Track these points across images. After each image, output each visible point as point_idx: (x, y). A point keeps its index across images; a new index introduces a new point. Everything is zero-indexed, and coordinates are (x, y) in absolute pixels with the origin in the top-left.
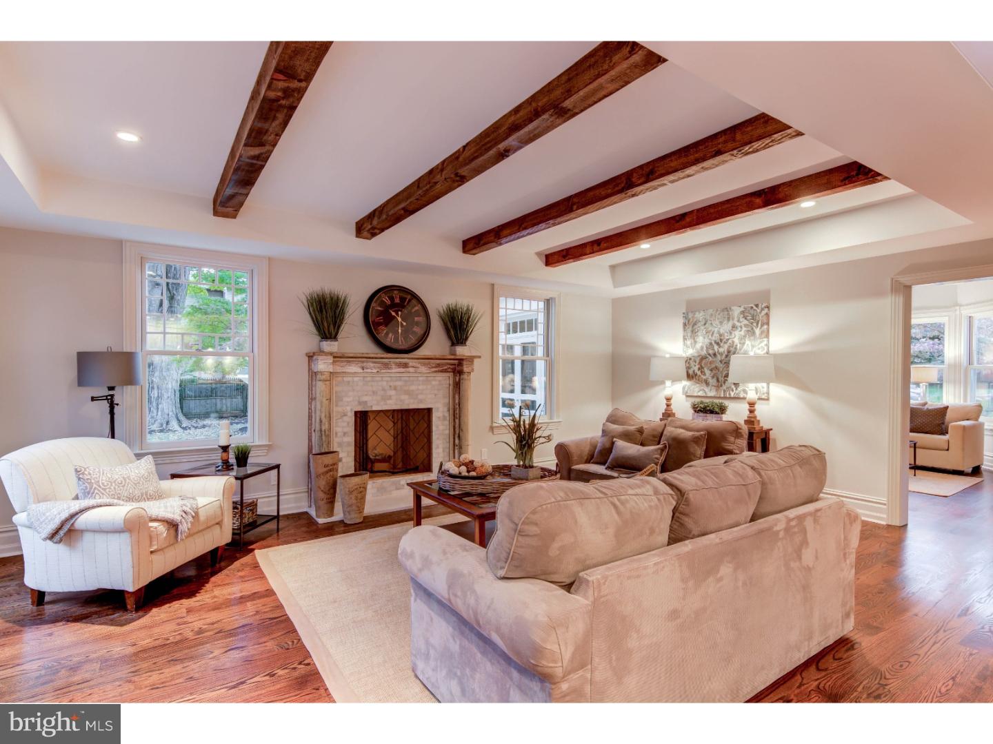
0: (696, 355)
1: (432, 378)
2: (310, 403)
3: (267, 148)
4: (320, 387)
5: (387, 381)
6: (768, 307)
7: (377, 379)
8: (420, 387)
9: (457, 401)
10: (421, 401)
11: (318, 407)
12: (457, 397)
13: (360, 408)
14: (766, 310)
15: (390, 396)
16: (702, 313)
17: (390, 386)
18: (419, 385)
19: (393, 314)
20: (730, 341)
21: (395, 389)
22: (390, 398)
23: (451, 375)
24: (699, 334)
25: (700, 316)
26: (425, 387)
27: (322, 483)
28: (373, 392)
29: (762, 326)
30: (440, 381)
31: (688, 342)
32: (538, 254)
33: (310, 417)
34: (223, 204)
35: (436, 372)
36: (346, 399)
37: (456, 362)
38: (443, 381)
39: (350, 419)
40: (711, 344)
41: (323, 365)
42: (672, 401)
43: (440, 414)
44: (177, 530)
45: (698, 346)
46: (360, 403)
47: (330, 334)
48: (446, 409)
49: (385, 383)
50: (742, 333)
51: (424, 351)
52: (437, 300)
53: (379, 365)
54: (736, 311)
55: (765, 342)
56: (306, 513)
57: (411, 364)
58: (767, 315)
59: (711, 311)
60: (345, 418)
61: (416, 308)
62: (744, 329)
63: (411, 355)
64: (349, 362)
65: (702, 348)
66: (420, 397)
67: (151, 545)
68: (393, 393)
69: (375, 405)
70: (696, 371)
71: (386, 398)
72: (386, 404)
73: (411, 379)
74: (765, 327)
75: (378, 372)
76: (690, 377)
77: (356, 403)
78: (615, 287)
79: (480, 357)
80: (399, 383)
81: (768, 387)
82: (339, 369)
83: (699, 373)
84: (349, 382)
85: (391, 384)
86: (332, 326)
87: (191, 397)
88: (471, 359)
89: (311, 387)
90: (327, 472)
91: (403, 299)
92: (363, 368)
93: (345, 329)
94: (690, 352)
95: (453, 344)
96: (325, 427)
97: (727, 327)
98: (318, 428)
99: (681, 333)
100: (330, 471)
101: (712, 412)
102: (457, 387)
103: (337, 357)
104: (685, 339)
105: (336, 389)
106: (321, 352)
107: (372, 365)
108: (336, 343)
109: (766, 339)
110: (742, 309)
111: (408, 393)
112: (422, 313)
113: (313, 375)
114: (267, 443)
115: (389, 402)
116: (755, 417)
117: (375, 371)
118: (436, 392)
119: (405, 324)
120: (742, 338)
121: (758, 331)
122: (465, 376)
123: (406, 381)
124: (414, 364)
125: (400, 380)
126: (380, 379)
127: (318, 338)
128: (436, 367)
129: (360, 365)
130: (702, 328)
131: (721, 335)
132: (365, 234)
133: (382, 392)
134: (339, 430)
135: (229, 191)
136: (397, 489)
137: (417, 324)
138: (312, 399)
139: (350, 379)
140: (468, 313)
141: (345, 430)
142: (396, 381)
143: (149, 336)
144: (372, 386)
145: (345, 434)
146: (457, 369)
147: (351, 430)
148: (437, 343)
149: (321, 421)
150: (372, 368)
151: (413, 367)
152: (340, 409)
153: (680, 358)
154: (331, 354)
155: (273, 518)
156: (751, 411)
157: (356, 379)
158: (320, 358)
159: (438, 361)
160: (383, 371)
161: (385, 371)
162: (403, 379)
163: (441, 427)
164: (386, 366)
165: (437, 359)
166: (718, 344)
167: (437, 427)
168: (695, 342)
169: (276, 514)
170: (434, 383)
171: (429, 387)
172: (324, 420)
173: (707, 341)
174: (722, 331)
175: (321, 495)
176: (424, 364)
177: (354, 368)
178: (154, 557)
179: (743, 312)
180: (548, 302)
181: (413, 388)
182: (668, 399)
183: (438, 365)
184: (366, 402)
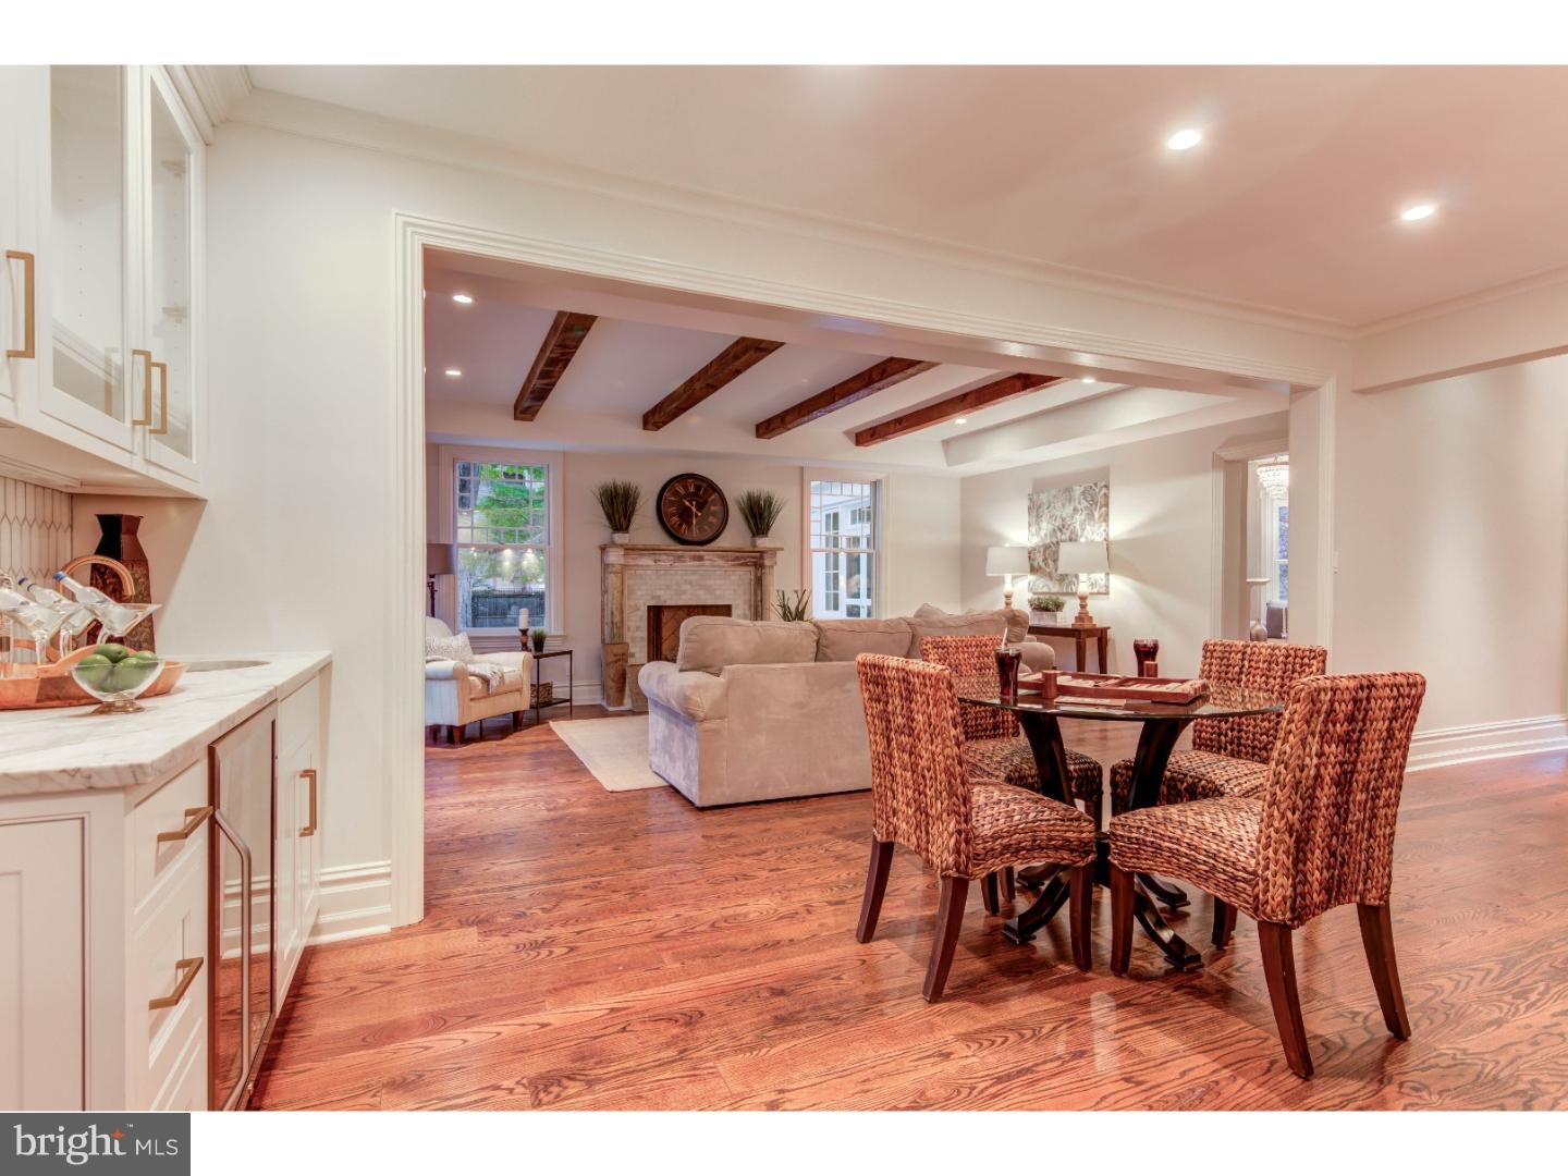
0: (1041, 544)
1: (731, 572)
2: (603, 595)
3: (553, 380)
4: (613, 579)
5: (682, 575)
6: (1107, 487)
7: (671, 572)
8: (718, 582)
9: (759, 598)
10: (719, 597)
11: (610, 598)
12: (759, 593)
13: (653, 603)
14: (1104, 490)
16: (1045, 495)
17: (685, 581)
18: (717, 579)
19: (687, 504)
20: (1072, 527)
21: (690, 583)
22: (685, 592)
23: (752, 569)
24: (1043, 519)
25: (1044, 497)
26: (723, 582)
27: (612, 671)
28: (667, 586)
29: (1100, 508)
30: (739, 576)
31: (1033, 530)
32: (847, 433)
33: (603, 610)
34: (522, 412)
35: (733, 565)
36: (639, 593)
37: (758, 554)
38: (744, 575)
39: (644, 613)
40: (1054, 530)
41: (615, 557)
42: (1013, 599)
43: (740, 612)
44: (488, 685)
45: (1043, 533)
46: (653, 597)
47: (621, 526)
48: (747, 607)
49: (679, 577)
50: (1083, 517)
51: (721, 542)
52: (736, 488)
53: (672, 558)
54: (1078, 490)
55: (1103, 528)
56: (600, 706)
57: (706, 557)
58: (1106, 496)
59: (1054, 492)
60: (639, 613)
61: (713, 497)
62: (1085, 512)
63: (705, 547)
64: (641, 554)
65: (1046, 535)
66: (718, 593)
67: (470, 693)
68: (688, 587)
69: (670, 600)
70: (1041, 563)
71: (680, 593)
72: (681, 599)
73: (708, 573)
74: (1104, 509)
75: (671, 565)
76: (1033, 570)
77: (650, 597)
78: (949, 464)
79: (782, 549)
80: (694, 578)
81: (1108, 580)
82: (632, 562)
83: (1043, 565)
84: (641, 575)
85: (686, 578)
86: (622, 519)
87: (484, 614)
88: (774, 551)
89: (603, 581)
90: (616, 662)
91: (698, 488)
92: (656, 561)
93: (636, 521)
94: (1035, 541)
95: (754, 535)
96: (617, 619)
97: (1069, 510)
98: (609, 621)
99: (1025, 518)
100: (619, 660)
101: (1047, 609)
102: (759, 582)
103: (629, 549)
104: (1030, 525)
105: (627, 582)
106: (613, 544)
107: (665, 557)
108: (627, 535)
109: (1104, 524)
110: (1082, 489)
111: (704, 587)
112: (719, 502)
113: (605, 567)
114: (561, 633)
115: (683, 597)
116: (1087, 613)
117: (668, 564)
118: (735, 588)
119: (699, 514)
120: (1083, 524)
121: (1097, 515)
122: (766, 570)
123: (702, 575)
124: (710, 557)
125: (696, 574)
126: (674, 572)
127: (611, 530)
128: (734, 560)
129: (653, 556)
130: (1046, 511)
131: (1063, 520)
132: (650, 426)
133: (677, 587)
134: (632, 624)
135: (527, 404)
137: (714, 514)
138: (604, 592)
139: (642, 572)
140: (769, 502)
141: (638, 624)
142: (691, 575)
143: (460, 531)
144: (665, 580)
145: (638, 628)
146: (757, 563)
147: (644, 625)
148: (736, 533)
149: (612, 613)
150: (665, 561)
151: (709, 560)
152: (632, 603)
153: (1023, 548)
154: (621, 546)
155: (567, 701)
156: (1083, 607)
157: (649, 572)
158: (611, 549)
159: (738, 554)
160: (676, 564)
161: (678, 564)
162: (698, 572)
164: (680, 559)
166: (1061, 530)
168: (1040, 529)
169: (569, 698)
170: (733, 577)
171: (728, 582)
172: (615, 612)
173: (1051, 527)
174: (1064, 515)
175: (611, 684)
176: (721, 557)
177: (647, 561)
178: (472, 703)
179: (1083, 493)
180: (875, 485)
181: (710, 582)
182: (1008, 597)
183: (737, 558)
184: (659, 597)
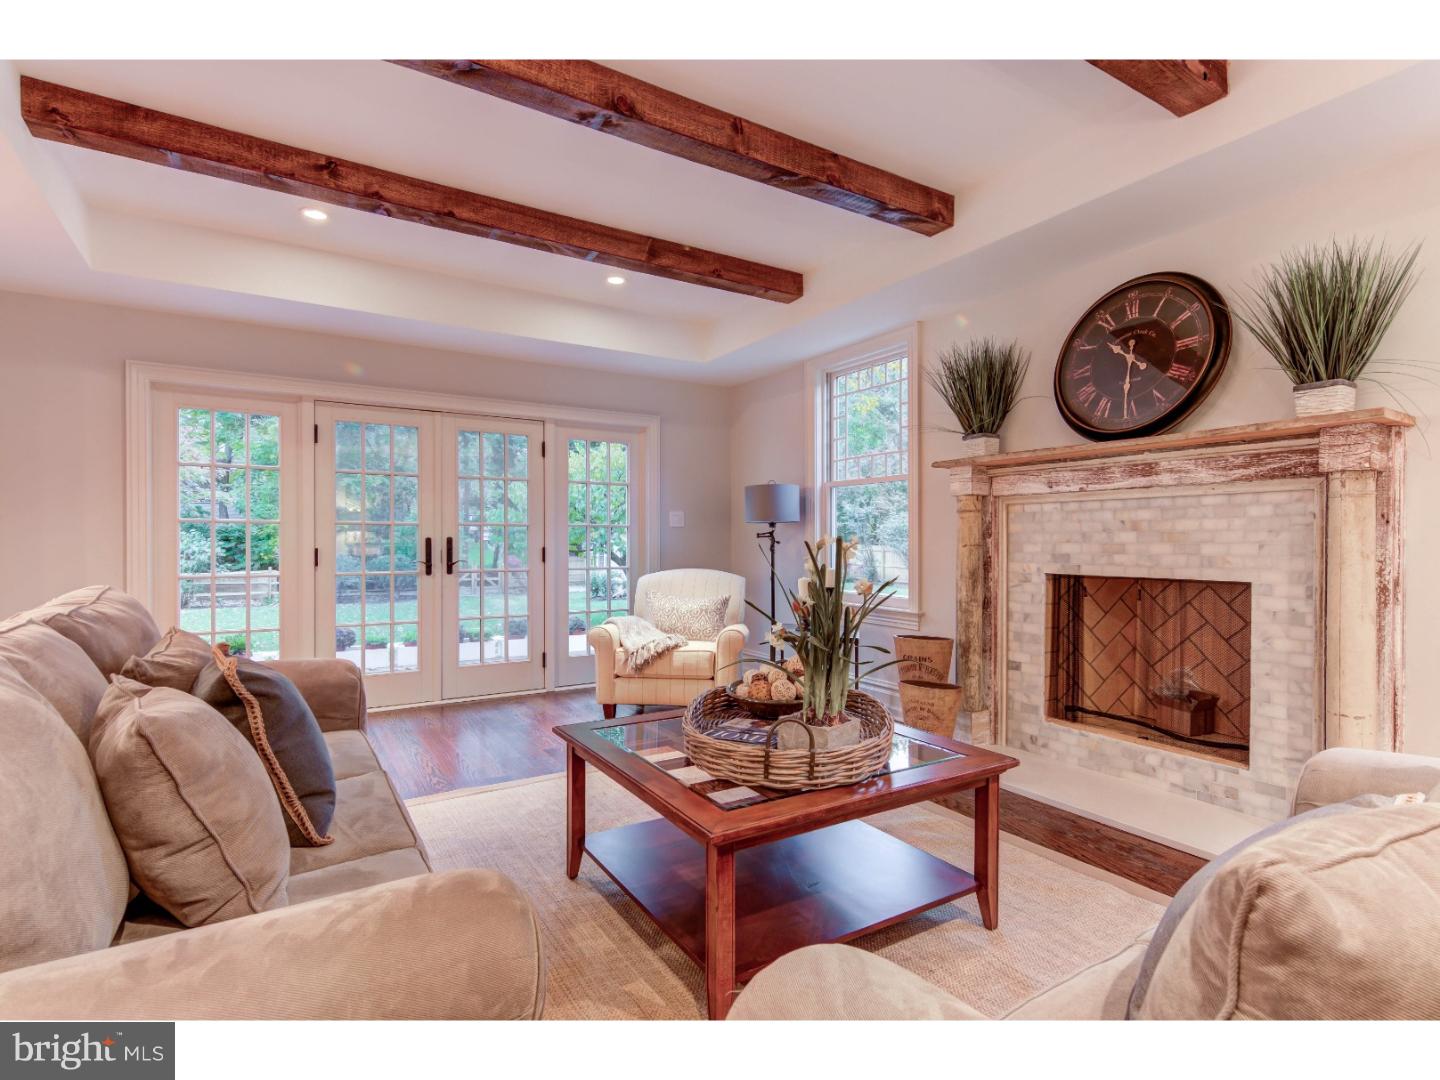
1: (1247, 498)
5: (1115, 511)
7: (1090, 505)
8: (1209, 524)
10: (1210, 562)
13: (1056, 569)
15: (1123, 545)
17: (1123, 522)
18: (1205, 517)
19: (1117, 349)
21: (1135, 527)
22: (1122, 549)
26: (1223, 524)
28: (1084, 535)
30: (1277, 506)
35: (1249, 479)
36: (1029, 548)
39: (1041, 589)
43: (1280, 605)
46: (1055, 558)
47: (987, 426)
49: (1108, 516)
51: (1205, 424)
53: (1082, 474)
57: (1164, 464)
60: (1030, 588)
61: (1190, 313)
64: (1023, 473)
66: (1207, 550)
68: (1128, 537)
69: (1089, 563)
71: (1111, 550)
72: (1111, 564)
73: (1180, 502)
75: (1081, 490)
77: (1049, 557)
80: (1144, 515)
84: (1034, 514)
85: (1125, 516)
92: (1050, 485)
103: (993, 467)
107: (1068, 475)
111: (1170, 537)
114: (917, 612)
115: (1118, 558)
117: (1075, 488)
118: (1263, 536)
119: (1143, 366)
123: (1163, 509)
124: (1175, 464)
125: (1148, 507)
126: (1097, 505)
128: (1247, 467)
129: (1044, 477)
133: (1104, 535)
134: (1017, 610)
136: (1137, 771)
137: (1183, 356)
139: (1035, 508)
142: (1140, 508)
144: (1080, 521)
145: (1029, 617)
147: (1042, 612)
150: (1069, 480)
151: (1171, 471)
152: (1017, 568)
157: (1047, 508)
159: (1255, 447)
160: (1091, 487)
161: (1098, 487)
162: (1155, 503)
163: (1282, 645)
164: (1100, 474)
165: (1244, 442)
167: (1267, 639)
170: (1254, 511)
171: (1238, 523)
176: (1207, 462)
177: (1034, 486)
181: (1183, 525)
183: (1257, 461)
184: (1067, 557)
